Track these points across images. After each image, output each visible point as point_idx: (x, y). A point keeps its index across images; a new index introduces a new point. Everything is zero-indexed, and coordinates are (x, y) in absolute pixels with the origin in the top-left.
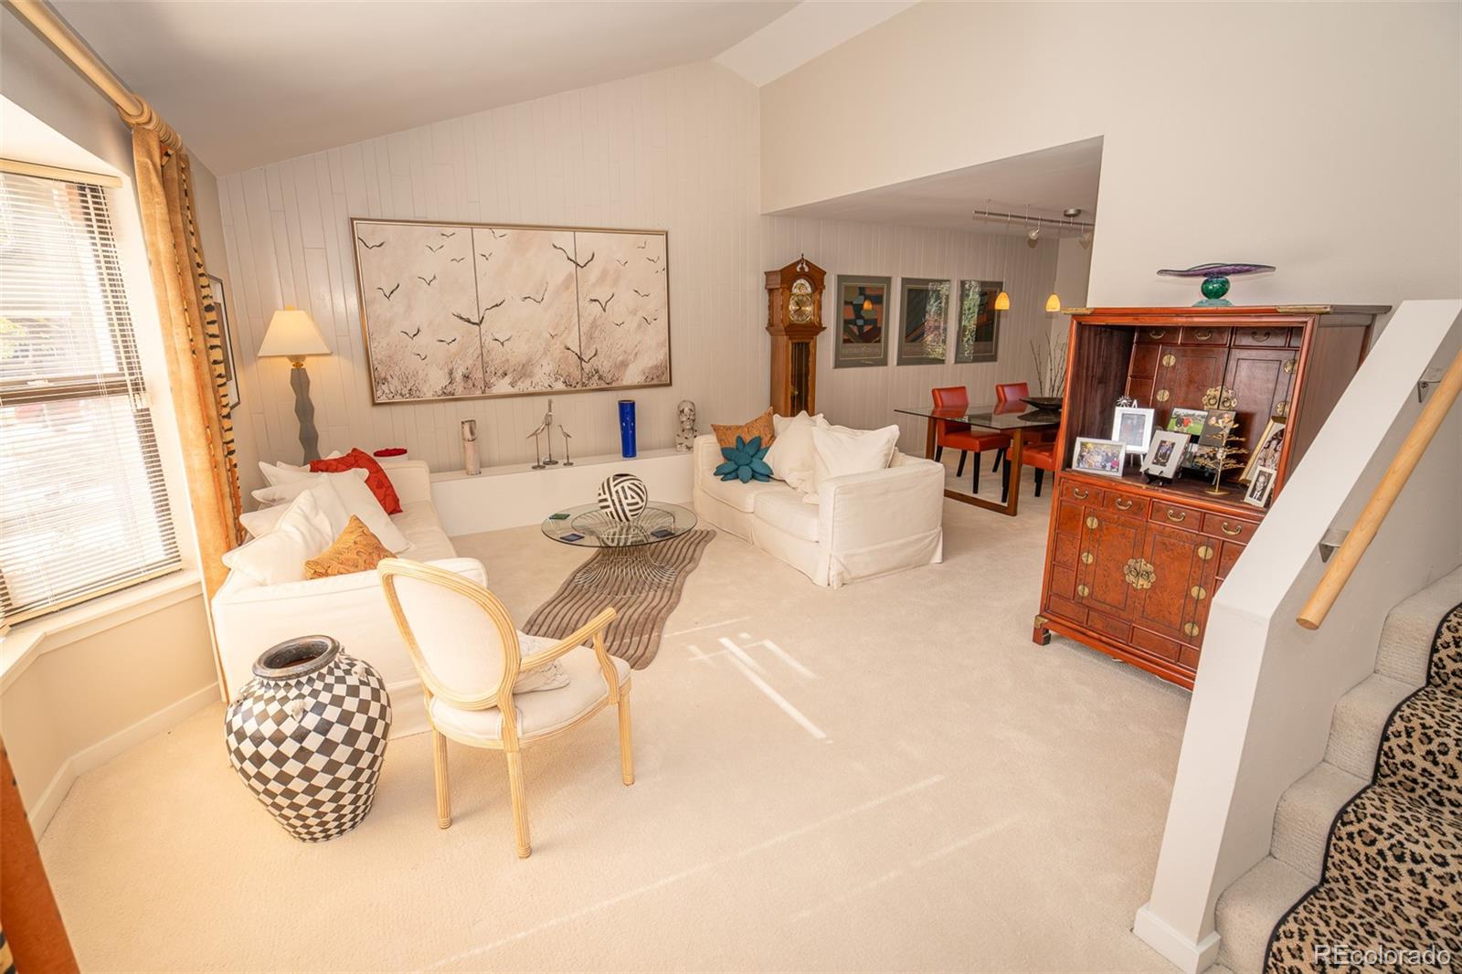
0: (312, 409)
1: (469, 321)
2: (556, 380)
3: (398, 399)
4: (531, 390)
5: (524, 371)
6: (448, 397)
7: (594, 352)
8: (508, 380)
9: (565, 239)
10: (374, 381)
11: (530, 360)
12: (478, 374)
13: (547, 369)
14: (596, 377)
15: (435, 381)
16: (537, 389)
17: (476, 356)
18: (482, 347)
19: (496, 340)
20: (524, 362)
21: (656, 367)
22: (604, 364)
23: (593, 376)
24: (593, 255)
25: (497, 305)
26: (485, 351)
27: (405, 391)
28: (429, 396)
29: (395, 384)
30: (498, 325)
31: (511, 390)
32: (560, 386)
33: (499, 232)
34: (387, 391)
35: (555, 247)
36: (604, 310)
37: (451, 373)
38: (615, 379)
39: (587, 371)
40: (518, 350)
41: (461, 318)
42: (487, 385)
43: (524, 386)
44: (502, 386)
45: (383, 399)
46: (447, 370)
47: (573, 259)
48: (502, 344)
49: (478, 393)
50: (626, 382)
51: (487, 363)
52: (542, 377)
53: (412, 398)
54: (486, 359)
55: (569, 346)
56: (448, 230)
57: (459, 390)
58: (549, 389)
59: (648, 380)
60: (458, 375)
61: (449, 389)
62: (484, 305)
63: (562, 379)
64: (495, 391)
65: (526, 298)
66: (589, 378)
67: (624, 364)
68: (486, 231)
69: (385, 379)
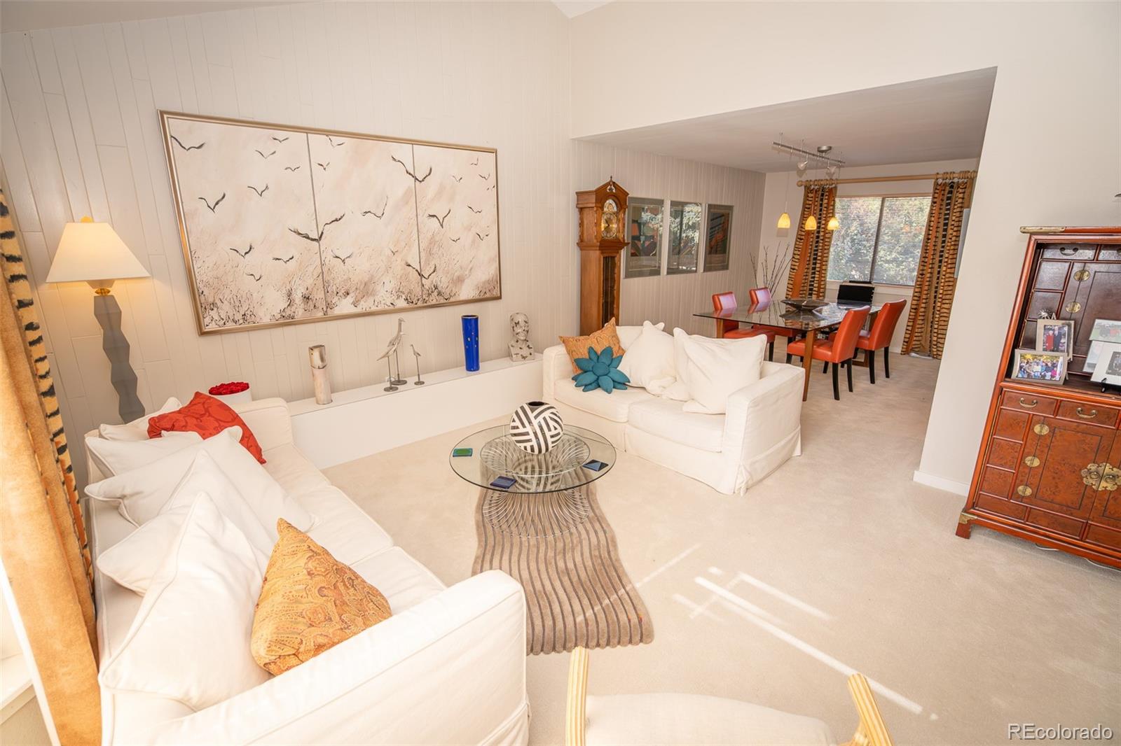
0: (127, 347)
1: (308, 238)
2: (398, 297)
3: (230, 325)
4: (374, 309)
5: (366, 290)
6: (287, 321)
7: (432, 271)
8: (350, 299)
9: (403, 151)
10: (200, 306)
11: (372, 277)
12: (319, 295)
13: (389, 286)
14: (436, 293)
15: (271, 304)
16: (380, 308)
17: (315, 277)
18: (322, 265)
19: (337, 257)
20: (366, 279)
21: (488, 282)
22: (442, 280)
23: (432, 292)
24: (431, 170)
25: (336, 220)
26: (325, 269)
27: (239, 317)
28: (266, 320)
29: (225, 309)
30: (338, 241)
31: (353, 310)
32: (401, 303)
33: (337, 140)
34: (216, 317)
35: (394, 159)
36: (442, 225)
37: (289, 295)
38: (452, 294)
39: (426, 287)
40: (360, 268)
41: (299, 234)
42: (329, 306)
43: (365, 305)
44: (345, 306)
45: (212, 327)
46: (284, 291)
47: (412, 173)
48: (343, 261)
49: (320, 314)
50: (463, 297)
51: (328, 282)
52: (384, 296)
53: (246, 324)
54: (326, 278)
55: (410, 263)
56: (281, 134)
57: (299, 311)
58: (392, 307)
59: (482, 294)
60: (298, 297)
61: (288, 312)
62: (324, 218)
63: (404, 297)
64: (337, 311)
65: (366, 213)
66: (429, 294)
67: (460, 280)
68: (322, 138)
69: (213, 304)
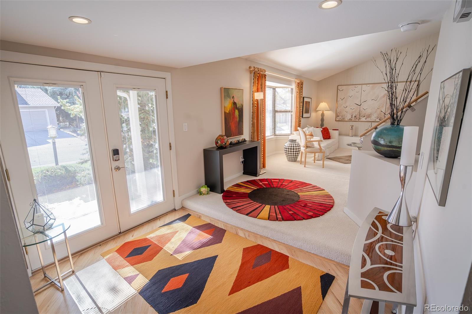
0: (324, 120)
1: (358, 105)
2: (377, 119)
3: (340, 120)
5: (369, 116)
6: (350, 120)
8: (365, 118)
9: (385, 85)
10: (337, 116)
11: (371, 114)
12: (358, 116)
13: (375, 116)
15: (348, 117)
16: (372, 120)
17: (358, 113)
18: (360, 110)
19: (363, 109)
20: (369, 114)
25: (365, 101)
27: (342, 119)
28: (346, 120)
29: (340, 117)
30: (364, 106)
31: (365, 120)
33: (368, 85)
35: (382, 87)
37: (352, 115)
39: (386, 117)
40: (368, 111)
41: (356, 104)
42: (360, 119)
43: (368, 119)
44: (363, 119)
45: (338, 120)
46: (351, 115)
47: (387, 90)
48: (365, 110)
49: (357, 120)
52: (373, 118)
53: (343, 120)
54: (360, 113)
55: (382, 111)
56: (356, 86)
57: (353, 119)
58: (375, 121)
60: (353, 116)
62: (362, 101)
63: (379, 119)
64: (361, 120)
65: (372, 100)
68: (365, 85)
69: (339, 116)
